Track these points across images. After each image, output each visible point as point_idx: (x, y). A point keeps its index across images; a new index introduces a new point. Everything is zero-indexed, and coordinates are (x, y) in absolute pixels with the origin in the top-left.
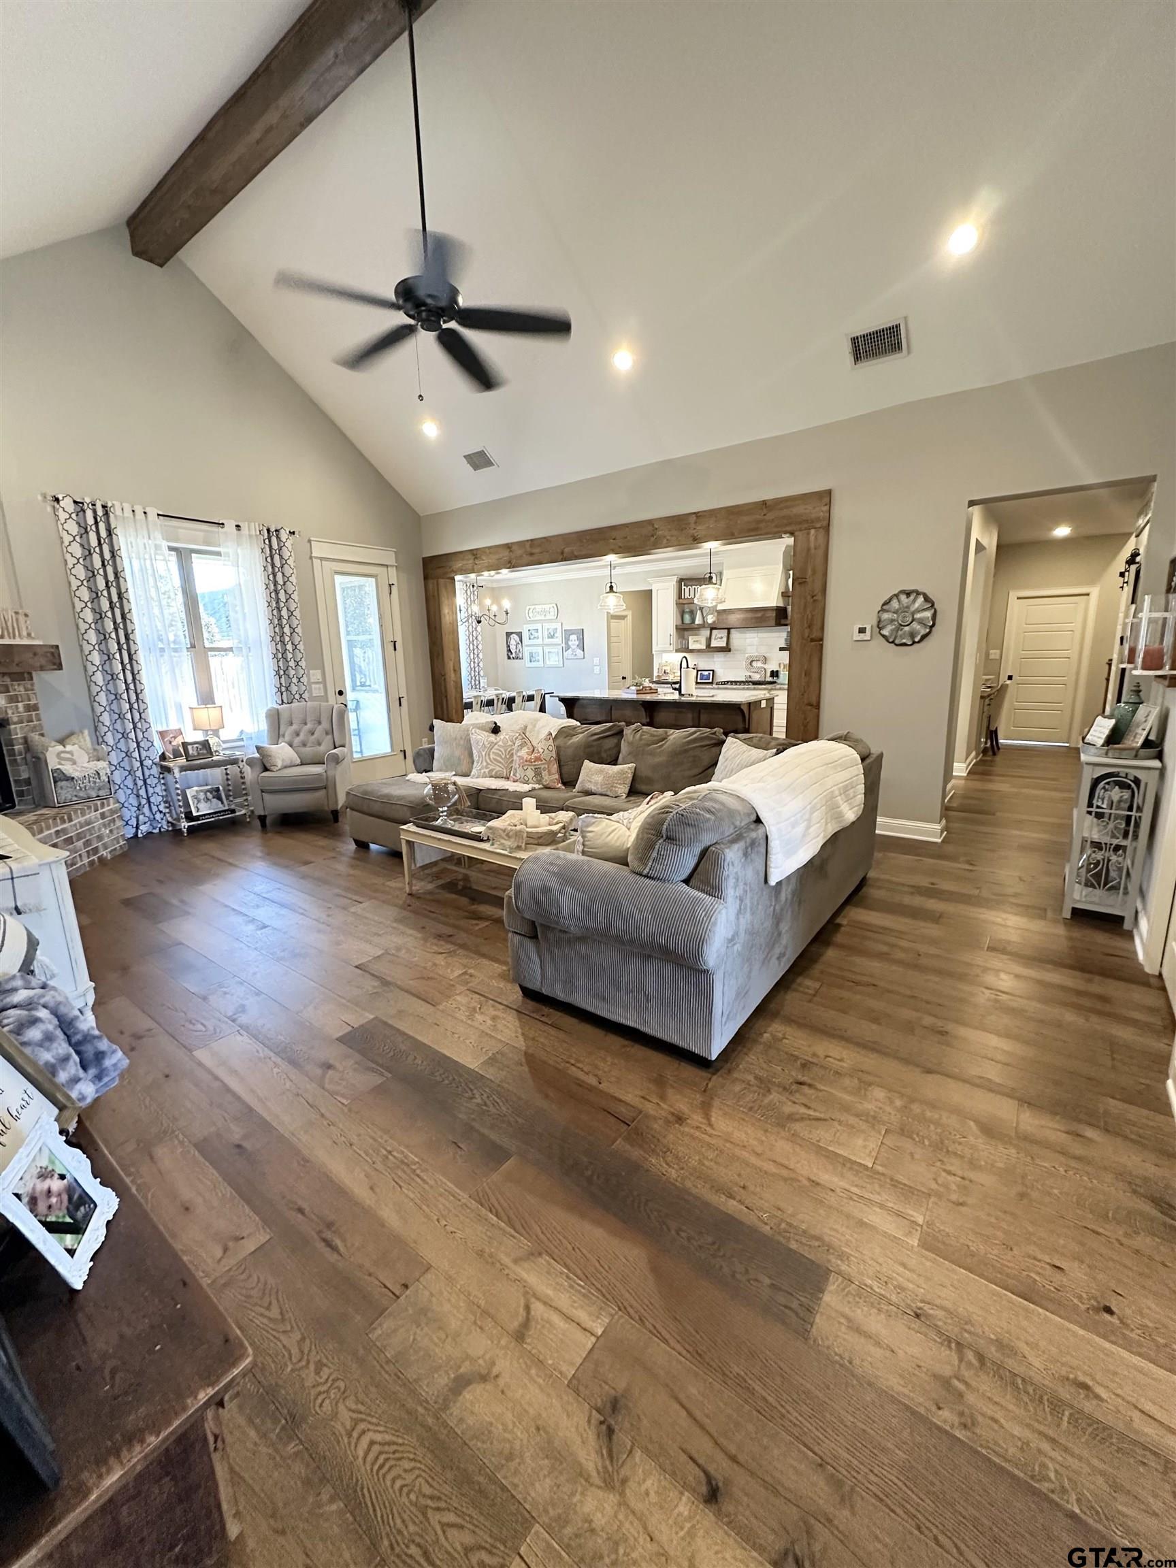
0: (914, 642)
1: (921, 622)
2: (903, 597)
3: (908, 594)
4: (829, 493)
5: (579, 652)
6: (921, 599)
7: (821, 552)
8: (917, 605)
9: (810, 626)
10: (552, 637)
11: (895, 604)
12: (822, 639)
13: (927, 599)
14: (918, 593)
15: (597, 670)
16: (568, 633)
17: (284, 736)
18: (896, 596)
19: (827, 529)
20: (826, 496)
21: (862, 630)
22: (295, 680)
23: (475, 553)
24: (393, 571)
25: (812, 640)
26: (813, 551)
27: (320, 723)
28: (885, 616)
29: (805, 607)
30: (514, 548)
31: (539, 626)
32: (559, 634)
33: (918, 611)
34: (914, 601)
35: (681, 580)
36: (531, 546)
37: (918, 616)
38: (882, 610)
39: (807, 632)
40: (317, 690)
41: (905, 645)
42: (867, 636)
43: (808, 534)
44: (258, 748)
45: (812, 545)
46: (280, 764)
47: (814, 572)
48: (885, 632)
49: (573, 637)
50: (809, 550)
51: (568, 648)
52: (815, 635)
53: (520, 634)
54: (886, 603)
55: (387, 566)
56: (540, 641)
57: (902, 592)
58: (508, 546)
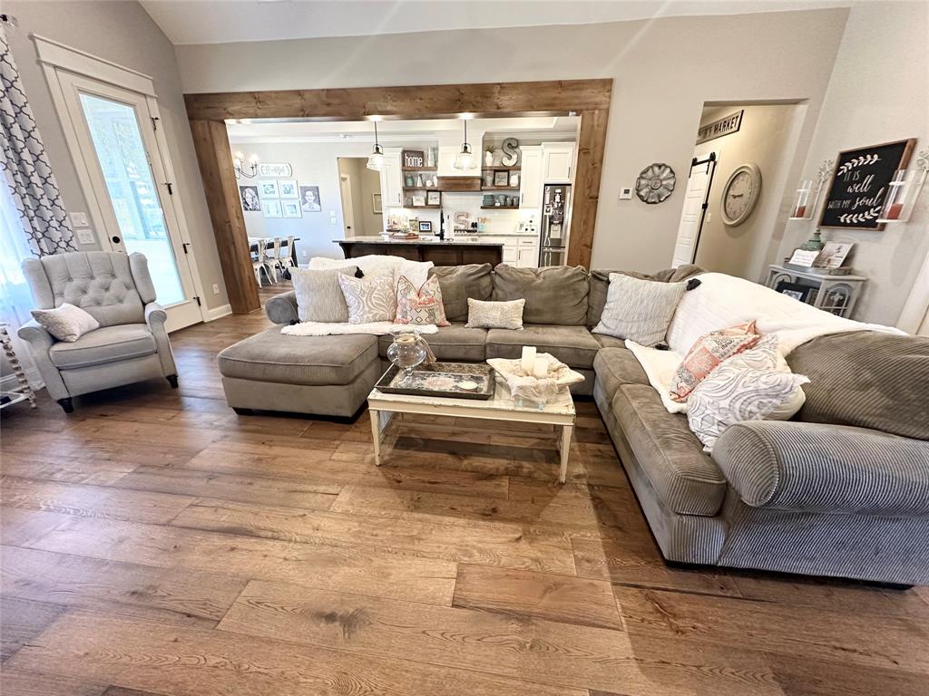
0: (660, 201)
1: (666, 187)
2: (656, 169)
3: (660, 167)
4: (610, 81)
5: (316, 206)
6: (668, 170)
7: (602, 129)
8: (664, 175)
9: (590, 187)
10: (289, 192)
11: (650, 173)
12: (597, 198)
13: (672, 172)
14: (666, 167)
15: (333, 220)
16: (304, 190)
17: (62, 294)
18: (652, 167)
19: (608, 111)
20: (607, 84)
21: (627, 192)
22: (54, 223)
23: (256, 97)
24: (154, 104)
25: (591, 198)
26: (596, 127)
27: (113, 276)
28: (643, 182)
29: (587, 171)
30: (307, 96)
31: (274, 182)
32: (295, 190)
33: (665, 179)
34: (663, 172)
35: (404, 152)
36: (327, 97)
37: (664, 183)
38: (641, 177)
39: (587, 191)
40: (84, 237)
41: (654, 203)
42: (629, 196)
43: (593, 113)
44: (36, 316)
45: (596, 123)
46: (78, 332)
47: (595, 146)
48: (642, 193)
49: (309, 193)
50: (593, 126)
51: (305, 202)
52: (594, 194)
53: (255, 188)
54: (644, 172)
55: (145, 95)
56: (276, 195)
57: (656, 165)
58: (299, 93)
